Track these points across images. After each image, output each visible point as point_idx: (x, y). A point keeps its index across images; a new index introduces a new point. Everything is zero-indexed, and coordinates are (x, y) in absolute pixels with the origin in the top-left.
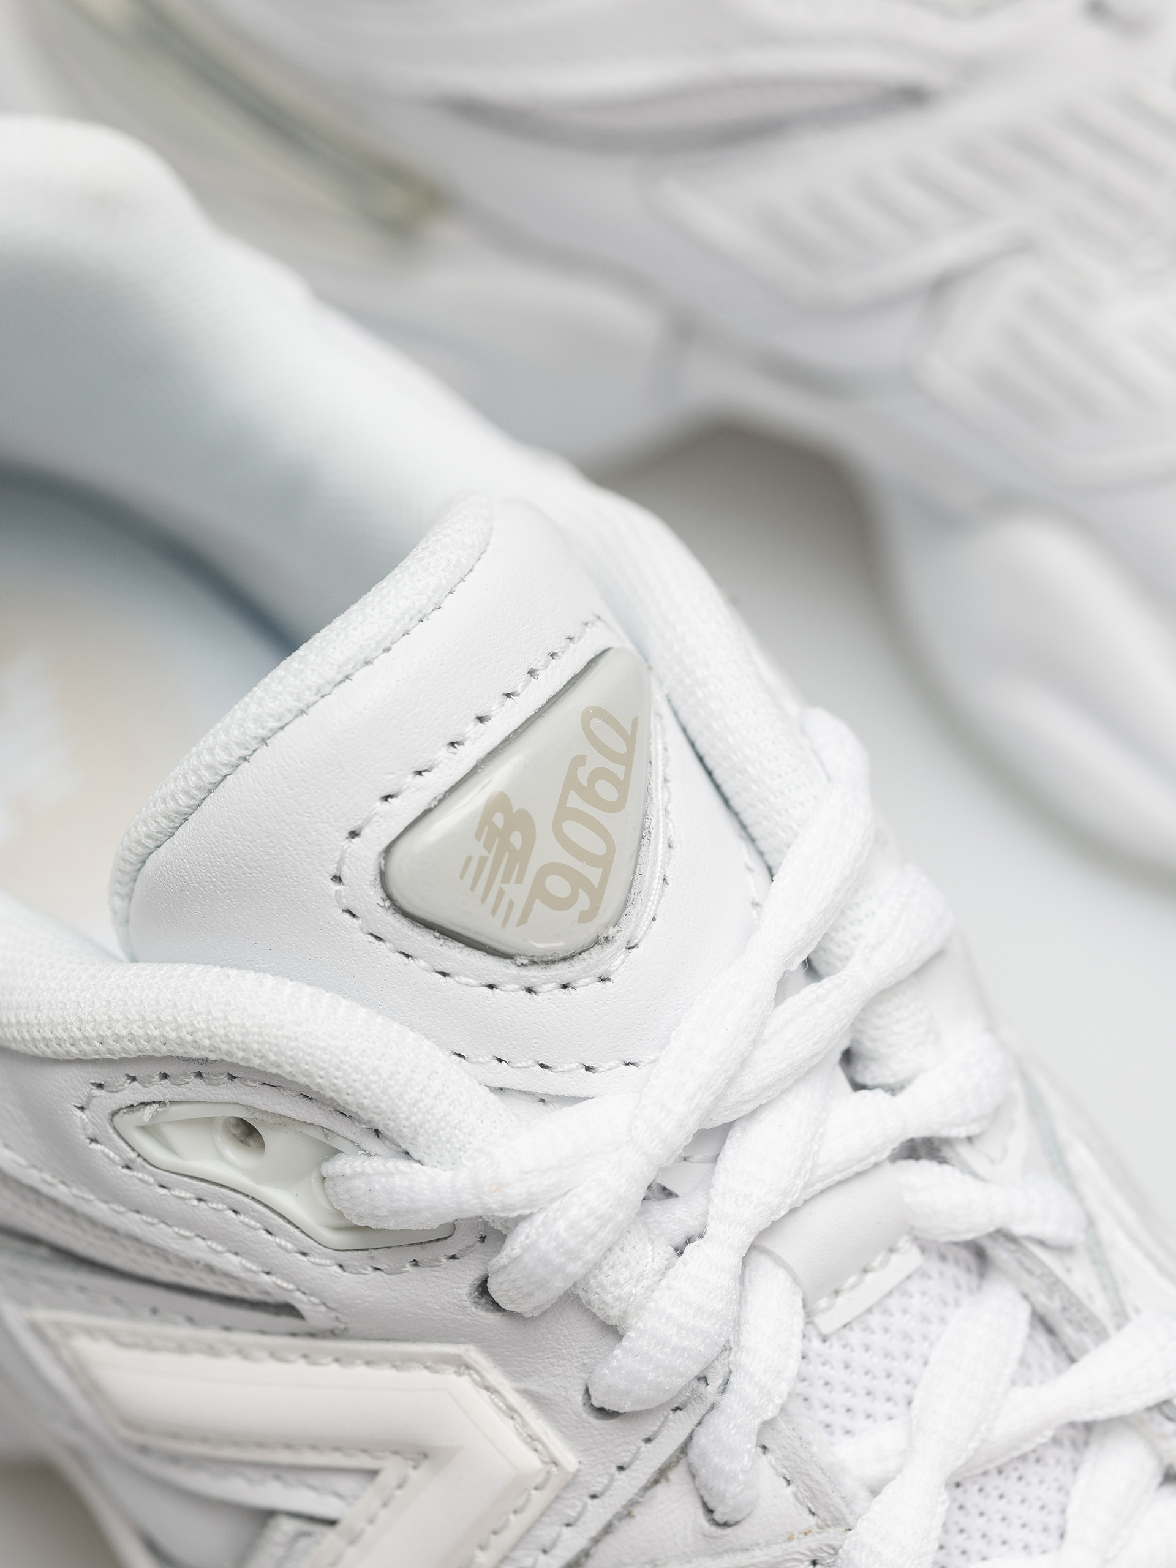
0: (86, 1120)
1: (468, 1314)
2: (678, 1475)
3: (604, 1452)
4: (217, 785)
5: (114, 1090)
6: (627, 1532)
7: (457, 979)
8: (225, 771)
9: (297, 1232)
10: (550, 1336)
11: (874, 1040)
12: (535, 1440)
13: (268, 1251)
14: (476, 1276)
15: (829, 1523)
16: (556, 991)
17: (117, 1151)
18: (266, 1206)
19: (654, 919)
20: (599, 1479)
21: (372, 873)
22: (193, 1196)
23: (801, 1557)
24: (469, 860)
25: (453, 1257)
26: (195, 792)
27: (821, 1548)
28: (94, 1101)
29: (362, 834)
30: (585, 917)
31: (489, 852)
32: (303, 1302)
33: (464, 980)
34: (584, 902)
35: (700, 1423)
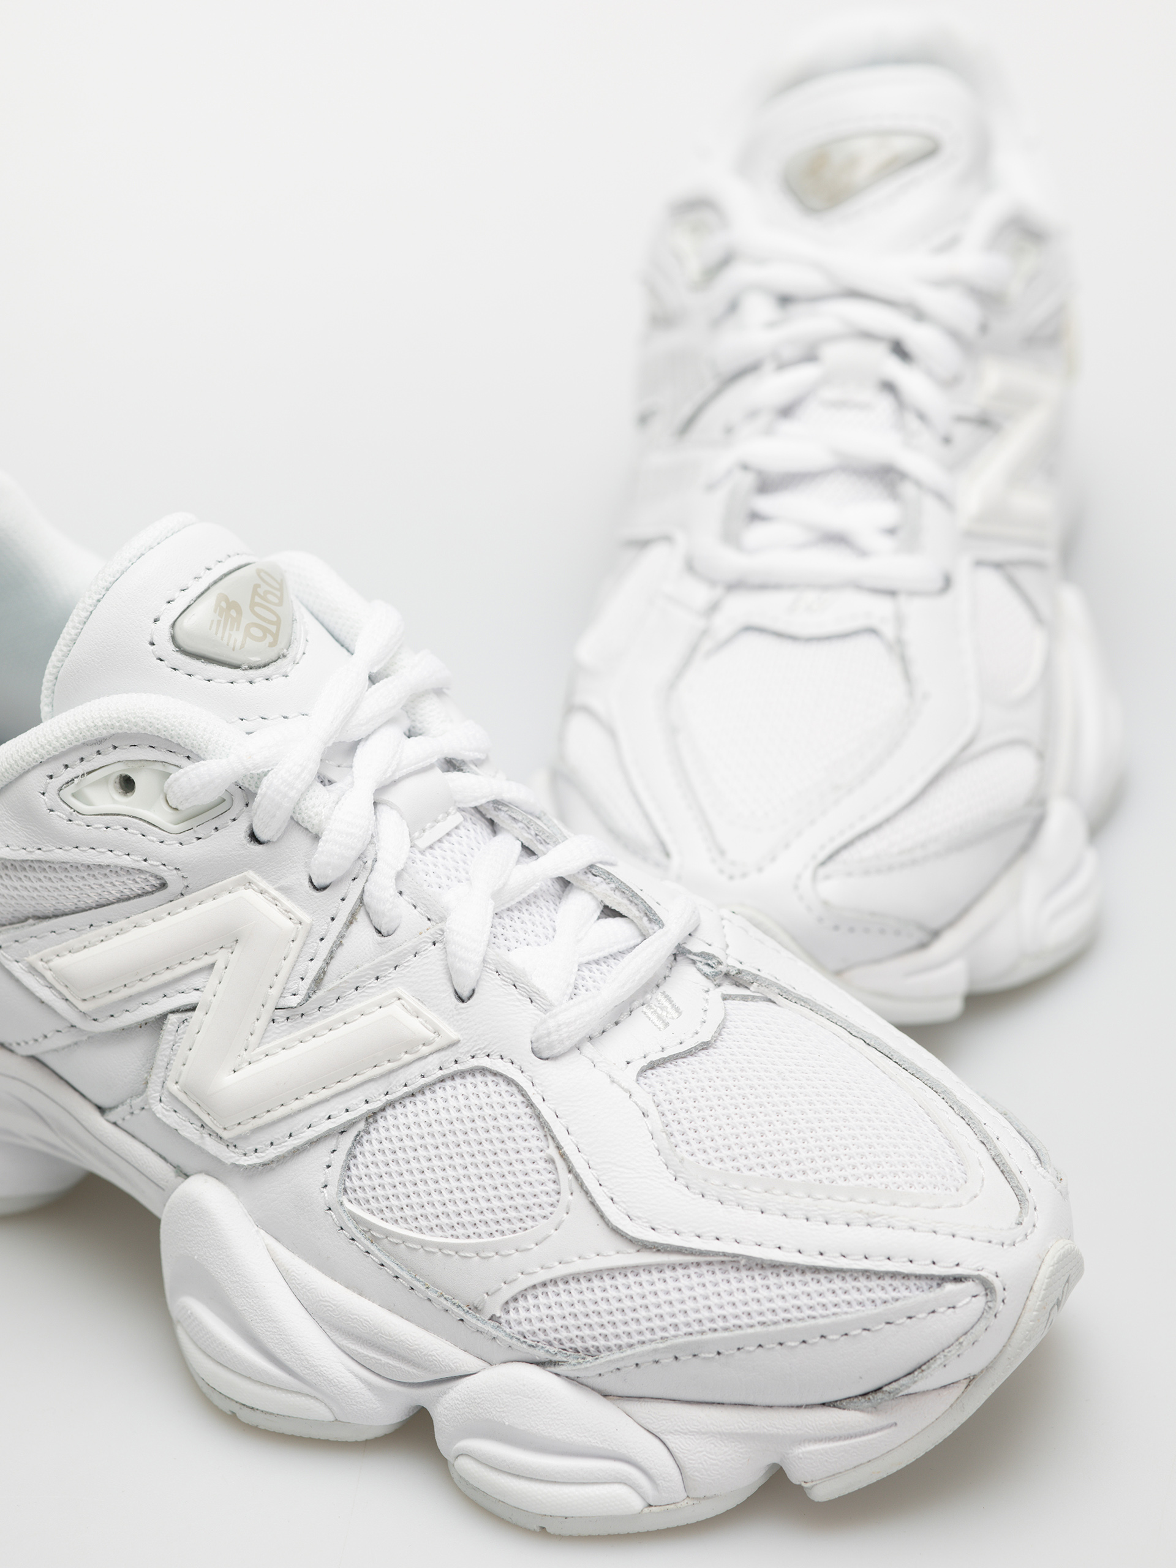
0: (47, 800)
1: (246, 849)
2: (361, 917)
3: (323, 910)
4: (88, 618)
5: (58, 775)
6: (341, 954)
7: (216, 681)
8: (91, 609)
9: (156, 829)
10: (287, 850)
11: (421, 723)
12: (289, 912)
13: (143, 845)
14: (247, 826)
15: (438, 921)
16: (263, 681)
17: (63, 812)
18: (140, 819)
19: (304, 653)
20: (323, 927)
21: (167, 636)
22: (103, 826)
23: (427, 940)
24: (213, 621)
25: (234, 820)
26: (78, 625)
27: (436, 932)
28: (49, 786)
29: (160, 619)
30: (272, 645)
31: (221, 618)
32: (165, 871)
33: (219, 680)
34: (270, 639)
35: (367, 881)
